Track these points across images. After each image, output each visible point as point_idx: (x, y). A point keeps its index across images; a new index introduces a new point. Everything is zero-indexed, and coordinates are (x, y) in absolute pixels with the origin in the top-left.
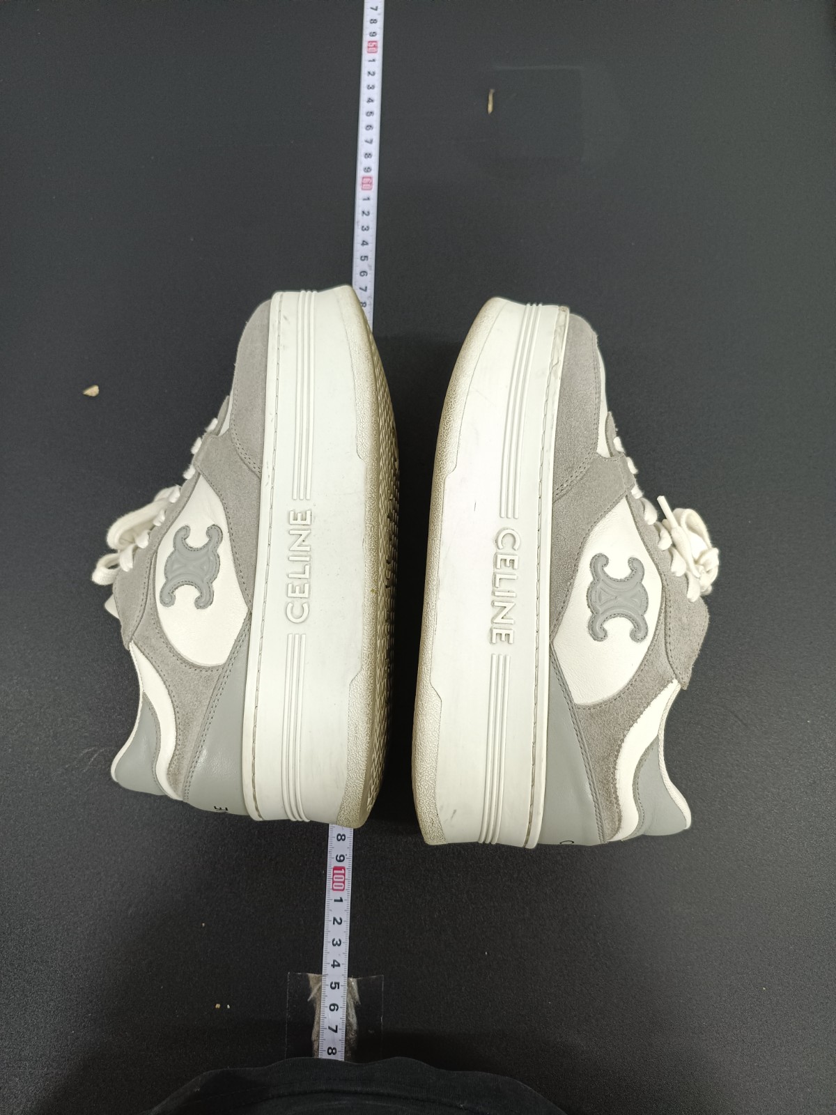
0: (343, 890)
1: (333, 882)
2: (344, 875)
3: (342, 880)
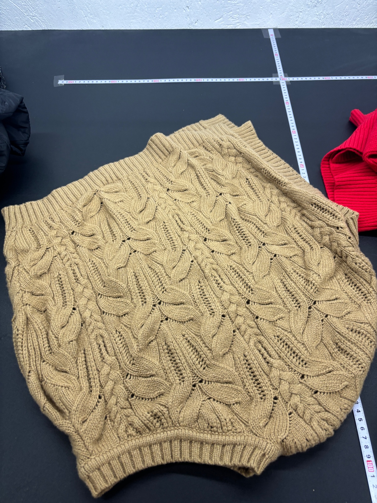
0: (373, 471)
1: (368, 468)
2: (372, 464)
3: (372, 467)
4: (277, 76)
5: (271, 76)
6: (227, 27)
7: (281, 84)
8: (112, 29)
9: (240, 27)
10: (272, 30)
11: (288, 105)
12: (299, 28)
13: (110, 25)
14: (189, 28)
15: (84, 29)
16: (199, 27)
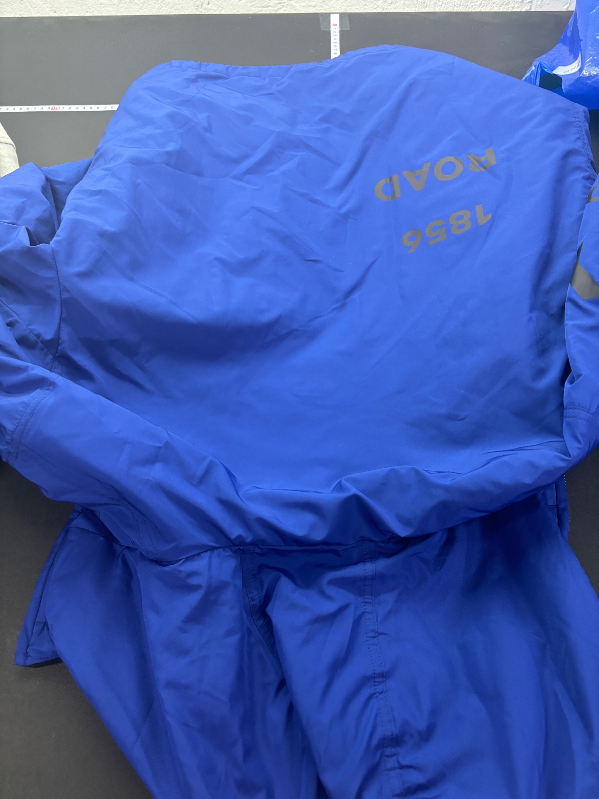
6: (260, 11)
8: (70, 15)
9: (284, 10)
10: (338, 15)
12: (384, 12)
13: (66, 9)
14: (198, 13)
15: (24, 16)
16: (215, 11)
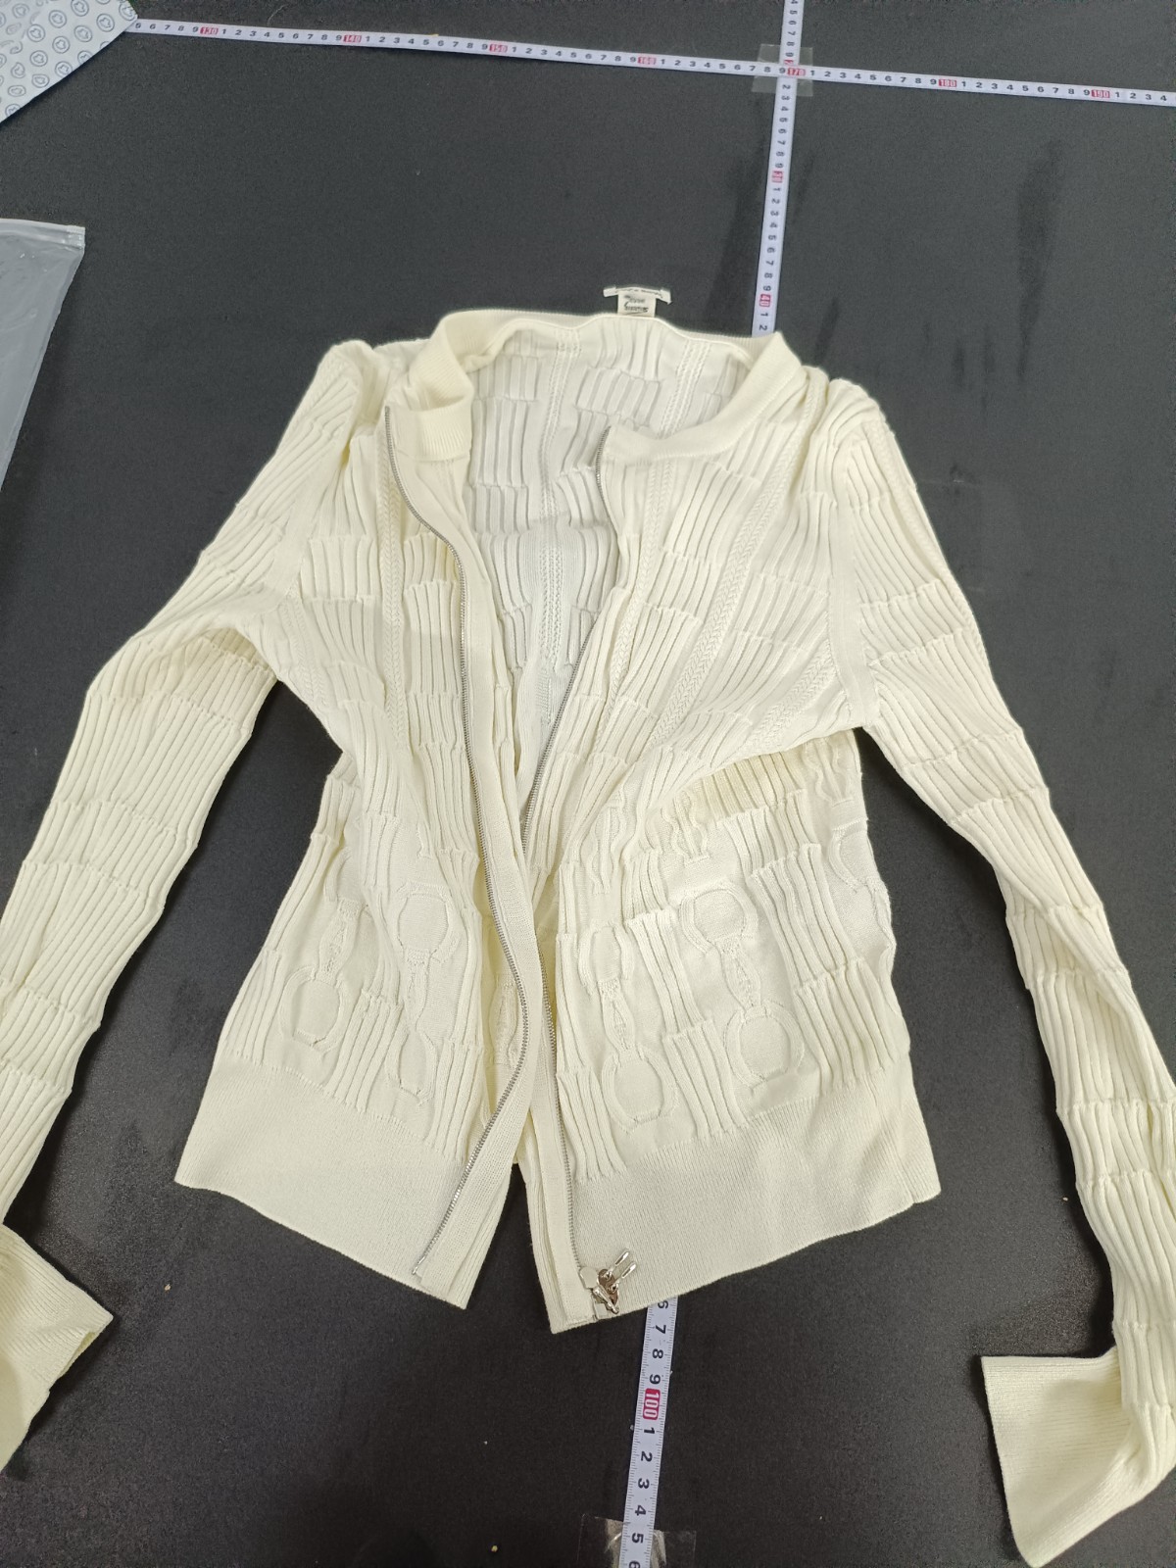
0: (655, 1419)
1: (645, 1408)
2: (658, 1400)
3: (655, 1407)
4: (775, 58)
5: (752, 56)
7: (780, 92)
11: (777, 185)
